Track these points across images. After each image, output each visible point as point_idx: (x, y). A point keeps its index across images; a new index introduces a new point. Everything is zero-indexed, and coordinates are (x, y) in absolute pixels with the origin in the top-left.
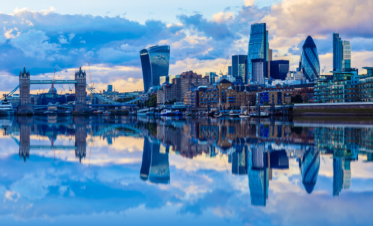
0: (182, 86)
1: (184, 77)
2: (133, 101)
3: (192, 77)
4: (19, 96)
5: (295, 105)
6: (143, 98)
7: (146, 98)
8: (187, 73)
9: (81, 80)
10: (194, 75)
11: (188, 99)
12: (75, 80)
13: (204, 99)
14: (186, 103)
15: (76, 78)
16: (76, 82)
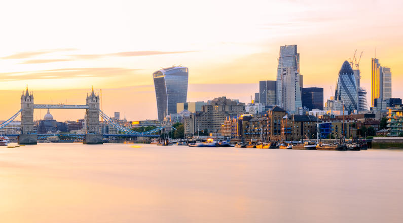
0: (214, 115)
1: (216, 104)
2: (155, 131)
3: (226, 104)
4: (20, 123)
5: (375, 138)
6: (167, 128)
7: (170, 128)
8: (220, 99)
9: (94, 105)
10: (227, 102)
11: (226, 129)
12: (87, 105)
13: (249, 130)
14: (223, 134)
15: (87, 102)
16: (87, 107)
